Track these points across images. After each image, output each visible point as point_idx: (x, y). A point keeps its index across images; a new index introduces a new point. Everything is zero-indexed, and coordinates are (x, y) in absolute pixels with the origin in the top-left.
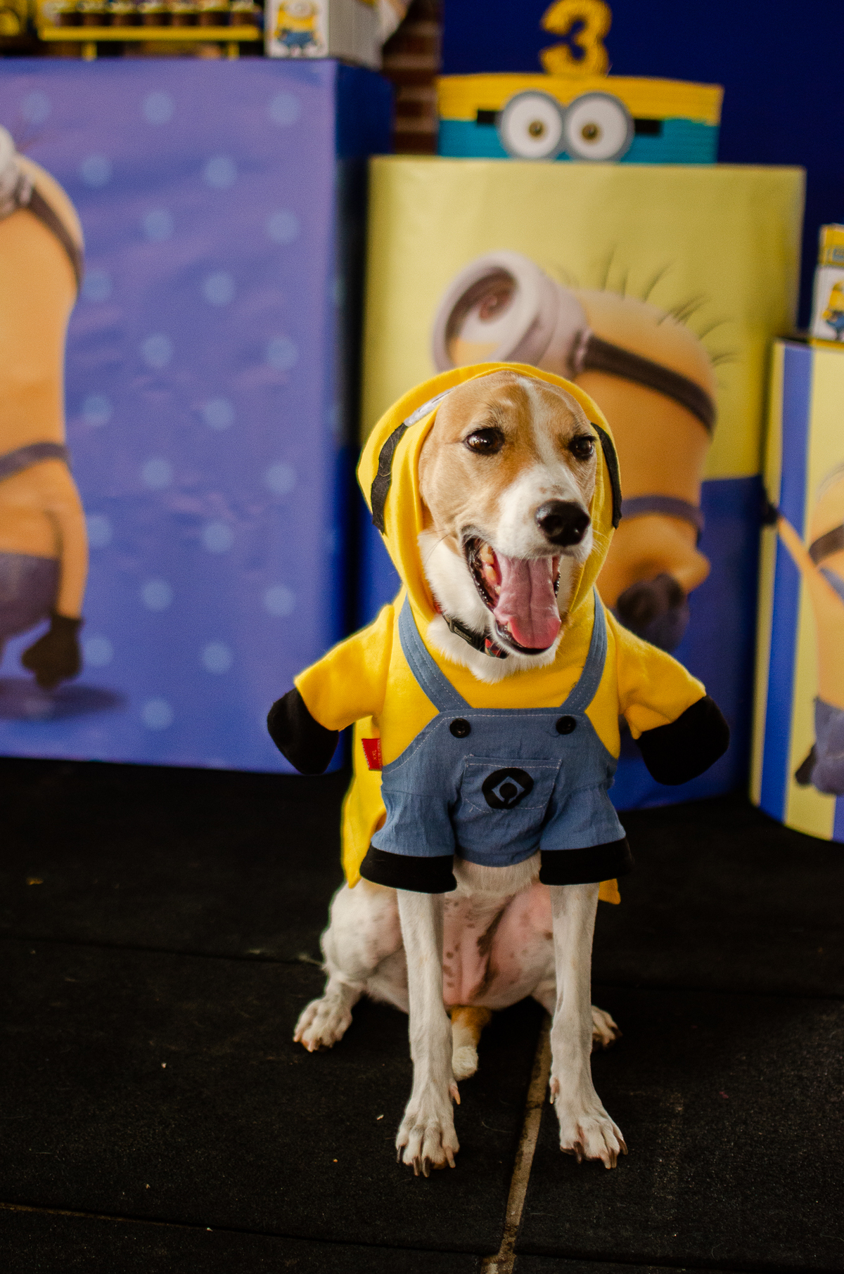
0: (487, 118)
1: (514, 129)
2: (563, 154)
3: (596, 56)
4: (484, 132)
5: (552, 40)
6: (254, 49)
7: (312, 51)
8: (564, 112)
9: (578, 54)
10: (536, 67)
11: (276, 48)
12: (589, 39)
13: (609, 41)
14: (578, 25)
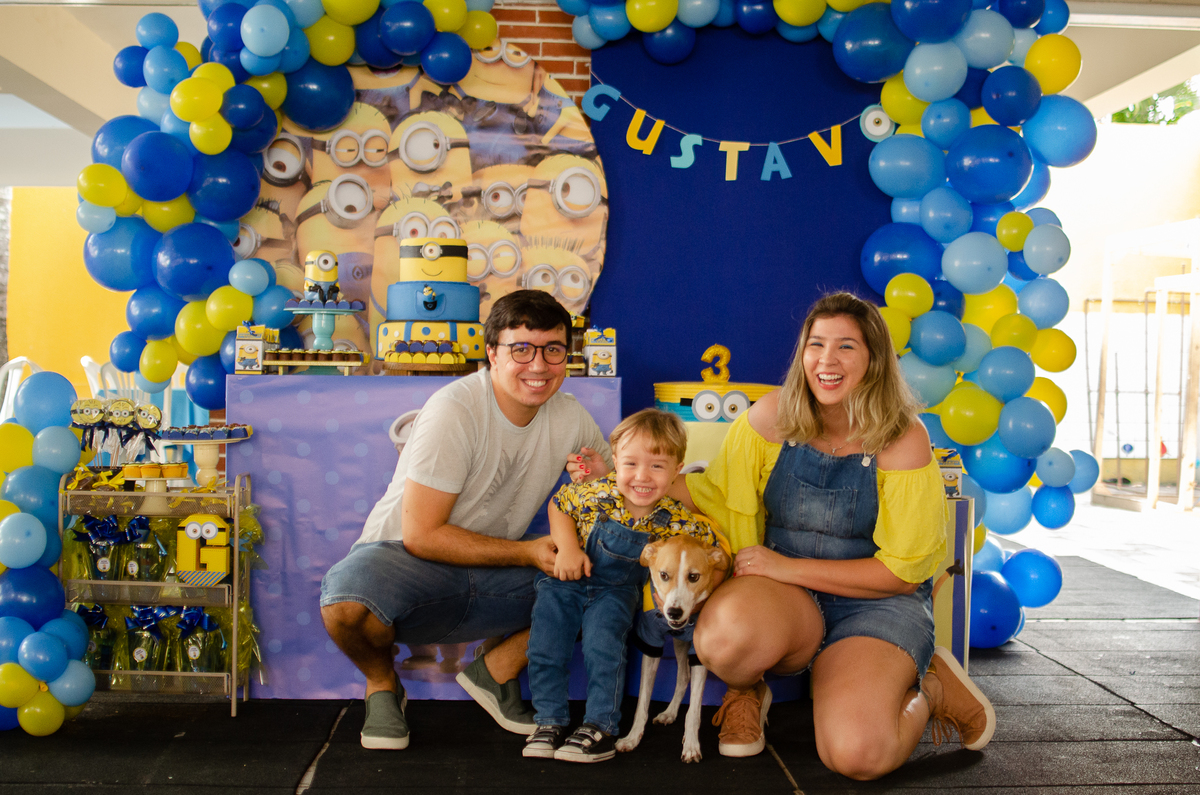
0: (687, 402)
1: (699, 407)
2: (722, 419)
3: (725, 373)
4: (686, 408)
5: (706, 365)
6: (586, 375)
7: (608, 373)
8: (722, 401)
9: (717, 371)
10: (699, 379)
11: (592, 372)
12: (722, 364)
13: (729, 366)
14: (717, 358)
